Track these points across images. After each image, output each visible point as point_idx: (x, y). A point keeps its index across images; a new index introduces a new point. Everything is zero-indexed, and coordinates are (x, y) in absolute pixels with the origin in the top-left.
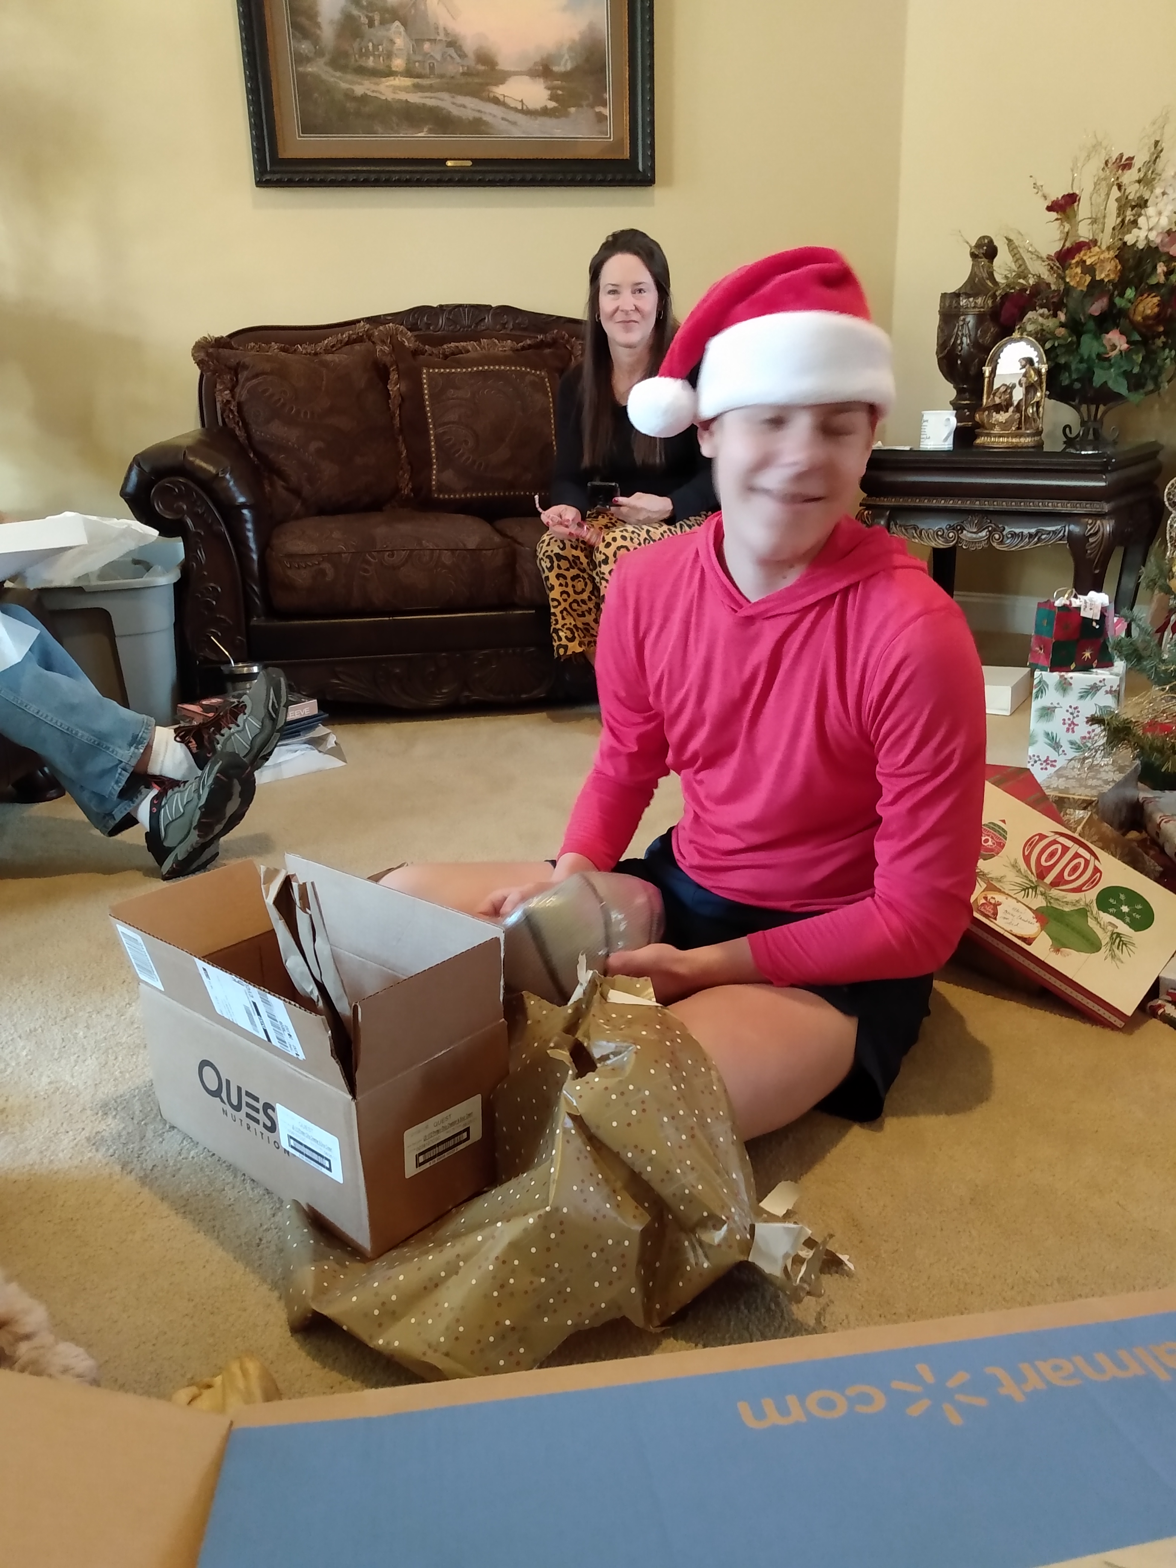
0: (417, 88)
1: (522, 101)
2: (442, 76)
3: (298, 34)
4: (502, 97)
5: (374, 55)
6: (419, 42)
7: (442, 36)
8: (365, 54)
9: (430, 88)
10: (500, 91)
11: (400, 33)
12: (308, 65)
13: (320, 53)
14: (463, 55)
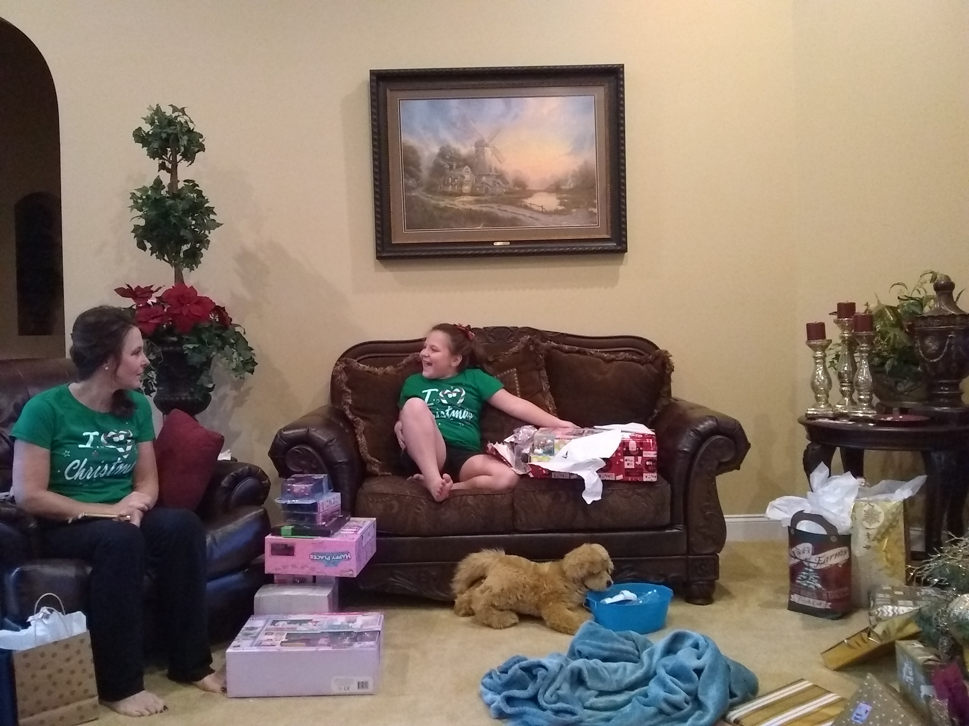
0: (478, 202)
1: (542, 207)
2: (492, 195)
3: (408, 176)
4: (530, 205)
5: (452, 185)
6: (480, 176)
7: (493, 173)
8: (448, 185)
9: (486, 201)
10: (528, 201)
11: (468, 172)
12: (413, 191)
13: (420, 185)
14: (506, 183)
